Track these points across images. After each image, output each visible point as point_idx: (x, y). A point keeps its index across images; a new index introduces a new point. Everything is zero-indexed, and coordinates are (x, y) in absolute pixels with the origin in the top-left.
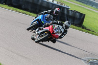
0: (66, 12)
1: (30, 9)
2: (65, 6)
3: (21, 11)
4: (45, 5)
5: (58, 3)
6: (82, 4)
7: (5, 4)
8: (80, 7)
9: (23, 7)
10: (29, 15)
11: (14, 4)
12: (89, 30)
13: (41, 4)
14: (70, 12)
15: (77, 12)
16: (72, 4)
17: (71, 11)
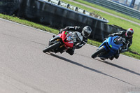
0: (102, 28)
1: (51, 23)
2: (102, 20)
3: (38, 25)
4: (72, 17)
5: (91, 14)
6: (126, 16)
7: (16, 16)
8: (122, 20)
9: (41, 20)
10: (50, 31)
11: (28, 16)
12: (135, 53)
13: (68, 15)
14: (108, 27)
15: (119, 27)
16: (111, 17)
17: (110, 25)
